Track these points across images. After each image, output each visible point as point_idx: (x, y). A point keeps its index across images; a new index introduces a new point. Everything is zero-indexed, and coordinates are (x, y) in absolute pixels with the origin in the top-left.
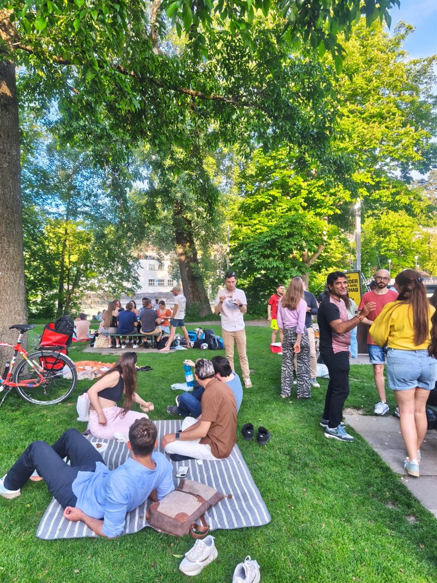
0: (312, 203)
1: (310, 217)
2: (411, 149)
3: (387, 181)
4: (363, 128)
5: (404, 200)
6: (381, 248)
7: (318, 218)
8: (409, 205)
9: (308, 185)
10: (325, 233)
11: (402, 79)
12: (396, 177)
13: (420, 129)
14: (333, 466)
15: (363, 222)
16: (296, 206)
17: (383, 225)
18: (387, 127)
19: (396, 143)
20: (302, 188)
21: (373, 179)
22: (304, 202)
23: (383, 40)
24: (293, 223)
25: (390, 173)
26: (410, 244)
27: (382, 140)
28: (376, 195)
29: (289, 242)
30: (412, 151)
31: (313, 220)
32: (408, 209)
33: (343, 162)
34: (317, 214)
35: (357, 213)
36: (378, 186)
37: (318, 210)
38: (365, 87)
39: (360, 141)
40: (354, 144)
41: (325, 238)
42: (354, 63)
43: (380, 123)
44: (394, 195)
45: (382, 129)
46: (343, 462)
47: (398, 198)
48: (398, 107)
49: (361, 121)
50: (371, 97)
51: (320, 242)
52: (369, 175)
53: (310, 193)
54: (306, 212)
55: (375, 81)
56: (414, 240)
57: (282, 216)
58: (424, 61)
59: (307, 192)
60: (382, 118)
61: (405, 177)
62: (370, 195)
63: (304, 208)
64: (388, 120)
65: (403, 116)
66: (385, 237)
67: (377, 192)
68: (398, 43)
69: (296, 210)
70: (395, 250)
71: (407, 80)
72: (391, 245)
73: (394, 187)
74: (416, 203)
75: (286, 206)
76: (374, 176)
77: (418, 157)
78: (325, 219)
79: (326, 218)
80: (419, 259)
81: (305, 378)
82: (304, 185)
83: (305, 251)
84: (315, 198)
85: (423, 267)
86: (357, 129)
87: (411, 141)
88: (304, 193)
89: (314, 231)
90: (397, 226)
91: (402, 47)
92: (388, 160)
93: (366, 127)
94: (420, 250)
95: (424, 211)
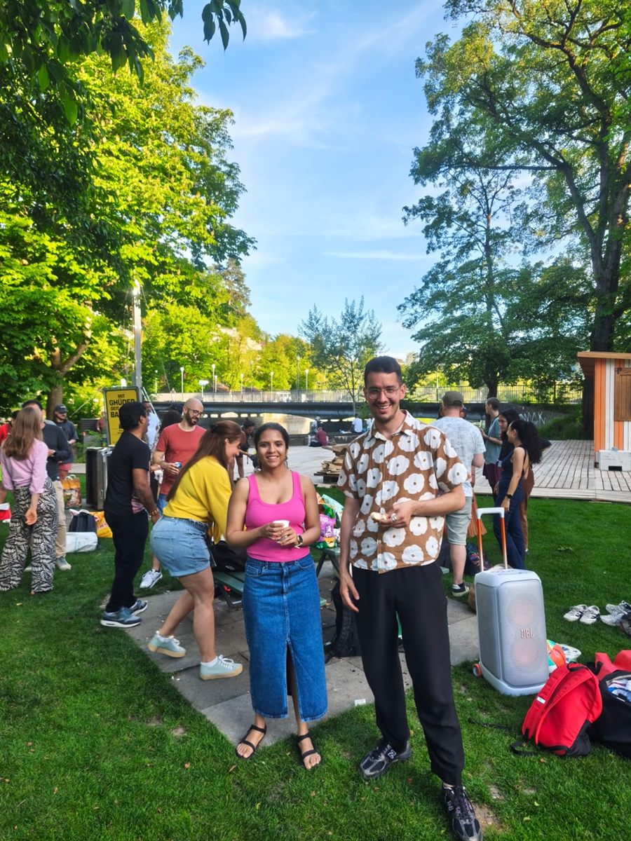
0: (64, 278)
1: (62, 299)
2: (201, 226)
3: (175, 263)
4: (140, 181)
5: (196, 292)
6: (172, 350)
7: (76, 301)
8: (201, 299)
9: (58, 248)
10: (88, 326)
11: (189, 129)
12: (185, 261)
13: (212, 202)
14: (78, 691)
15: (144, 314)
16: (38, 278)
17: (173, 319)
18: (172, 189)
19: (186, 213)
20: (48, 251)
21: (156, 257)
22: (53, 273)
23: (165, 64)
24: (32, 305)
25: (177, 252)
26: (206, 347)
27: (166, 205)
28: (160, 279)
29: (27, 335)
30: (202, 230)
31: (67, 304)
32: (200, 304)
33: (105, 231)
34: (74, 296)
35: (135, 302)
36: (162, 268)
37: (76, 290)
38: (141, 122)
39: (136, 199)
40: (127, 201)
41: (89, 334)
42: (125, 82)
43: (163, 180)
44: (184, 284)
45: (165, 189)
46: (94, 680)
47: (187, 288)
48: (185, 164)
49: (137, 170)
50: (150, 140)
51: (81, 339)
52: (151, 250)
53: (62, 260)
54: (56, 289)
55: (154, 118)
56: (211, 343)
57: (11, 291)
58: (216, 113)
59: (57, 258)
60: (166, 173)
61: (196, 261)
62: (153, 279)
63: (53, 283)
64: (173, 179)
65: (191, 179)
66: (176, 336)
67: (162, 276)
68: (184, 76)
69: (37, 284)
70: (189, 355)
71: (196, 131)
72: (184, 348)
73: (183, 273)
74: (209, 299)
75: (20, 276)
76: (158, 254)
77: (211, 240)
78: (88, 305)
79: (90, 302)
80: (217, 368)
81: (44, 561)
82: (52, 246)
83: (54, 351)
84: (71, 270)
85: (222, 378)
86: (131, 181)
87: (202, 216)
88: (52, 259)
89: (69, 321)
90: (191, 323)
91: (189, 84)
92: (175, 235)
93: (144, 180)
94: (218, 357)
95: (219, 311)
